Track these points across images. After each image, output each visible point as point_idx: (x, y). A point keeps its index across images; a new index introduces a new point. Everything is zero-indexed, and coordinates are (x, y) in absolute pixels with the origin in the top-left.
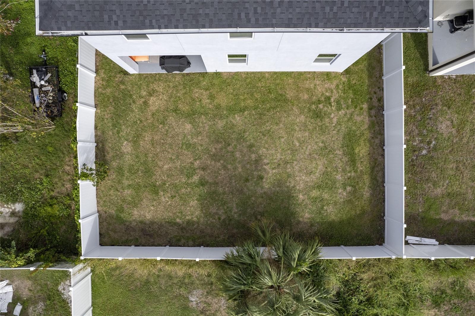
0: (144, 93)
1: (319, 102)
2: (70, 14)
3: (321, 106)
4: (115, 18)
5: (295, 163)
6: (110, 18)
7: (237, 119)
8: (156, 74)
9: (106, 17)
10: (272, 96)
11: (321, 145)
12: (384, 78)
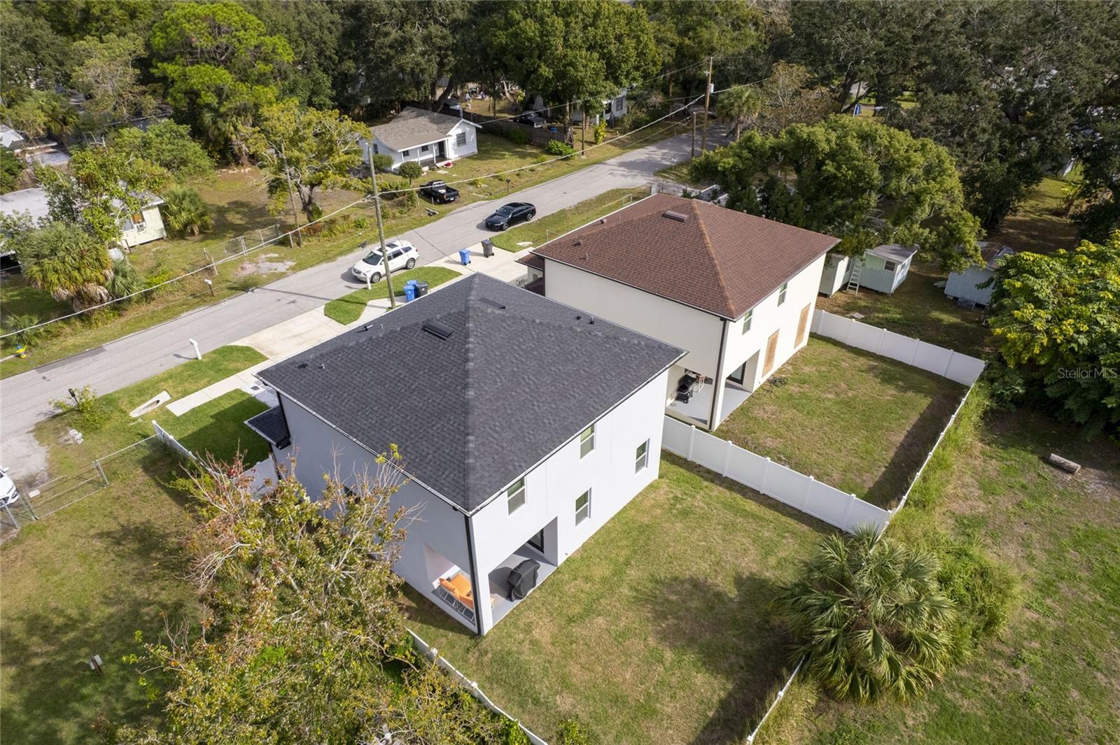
0: (521, 636)
1: (674, 505)
2: (484, 483)
3: (678, 506)
4: (516, 464)
5: (724, 557)
6: (514, 466)
7: (632, 573)
8: (512, 611)
9: (510, 467)
10: (634, 533)
11: (720, 527)
12: (689, 459)
